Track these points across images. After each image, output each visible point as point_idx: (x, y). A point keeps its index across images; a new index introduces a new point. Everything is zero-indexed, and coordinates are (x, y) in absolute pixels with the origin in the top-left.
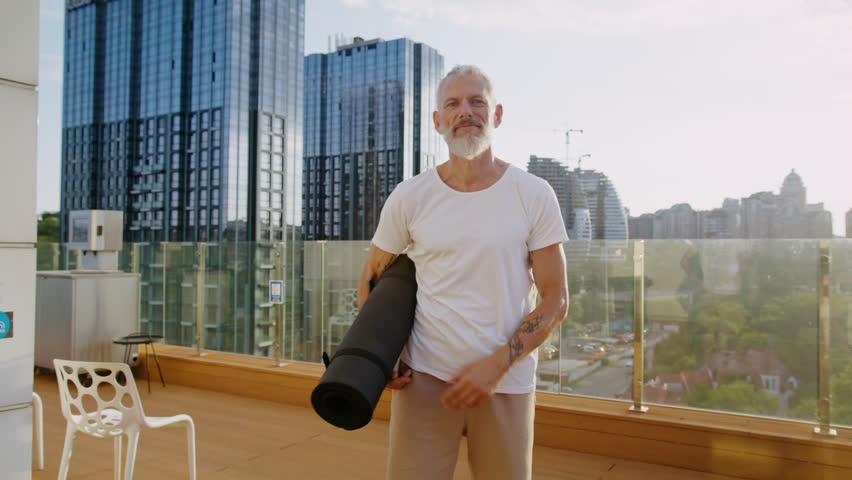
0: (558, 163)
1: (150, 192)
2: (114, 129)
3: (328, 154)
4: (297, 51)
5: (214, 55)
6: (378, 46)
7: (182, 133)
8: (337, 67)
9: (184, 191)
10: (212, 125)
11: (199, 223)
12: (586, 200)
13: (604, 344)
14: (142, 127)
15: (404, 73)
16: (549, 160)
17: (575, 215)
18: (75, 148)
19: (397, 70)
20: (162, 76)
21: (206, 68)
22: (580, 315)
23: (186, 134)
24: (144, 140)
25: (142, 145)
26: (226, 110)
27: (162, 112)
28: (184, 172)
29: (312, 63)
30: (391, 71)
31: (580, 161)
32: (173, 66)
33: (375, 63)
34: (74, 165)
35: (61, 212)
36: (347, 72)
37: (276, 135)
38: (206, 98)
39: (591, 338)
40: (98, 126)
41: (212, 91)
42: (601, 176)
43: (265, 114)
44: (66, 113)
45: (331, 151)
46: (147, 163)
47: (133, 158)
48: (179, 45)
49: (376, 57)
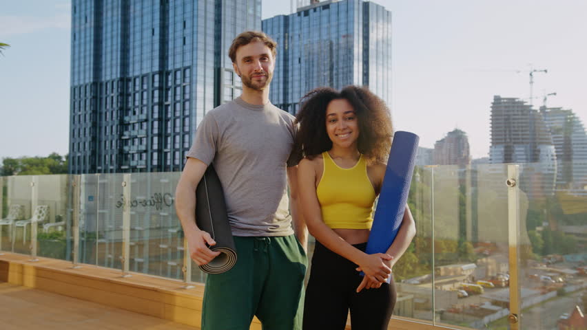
0: (522, 102)
1: (136, 137)
2: (109, 86)
3: (290, 102)
4: (255, 15)
5: (184, 23)
6: (331, 6)
7: (160, 88)
8: (297, 27)
9: (162, 136)
10: (184, 82)
11: (174, 163)
12: (551, 137)
13: (562, 274)
14: (131, 84)
15: (353, 29)
16: (514, 99)
17: (539, 151)
18: (80, 102)
19: (347, 27)
20: (145, 41)
21: (179, 34)
22: (540, 246)
23: (163, 89)
24: (132, 95)
25: (131, 99)
26: (194, 69)
27: (145, 72)
28: (163, 120)
29: (276, 24)
30: (342, 28)
31: (545, 99)
32: (153, 34)
33: (329, 22)
34: (80, 116)
35: (70, 153)
36: (305, 30)
37: (237, 88)
38: (179, 59)
39: (549, 269)
40: (97, 84)
41: (183, 53)
42: (569, 112)
43: (227, 70)
44: (73, 74)
45: (292, 99)
46: (134, 113)
47: (124, 110)
48: (157, 16)
49: (329, 16)
